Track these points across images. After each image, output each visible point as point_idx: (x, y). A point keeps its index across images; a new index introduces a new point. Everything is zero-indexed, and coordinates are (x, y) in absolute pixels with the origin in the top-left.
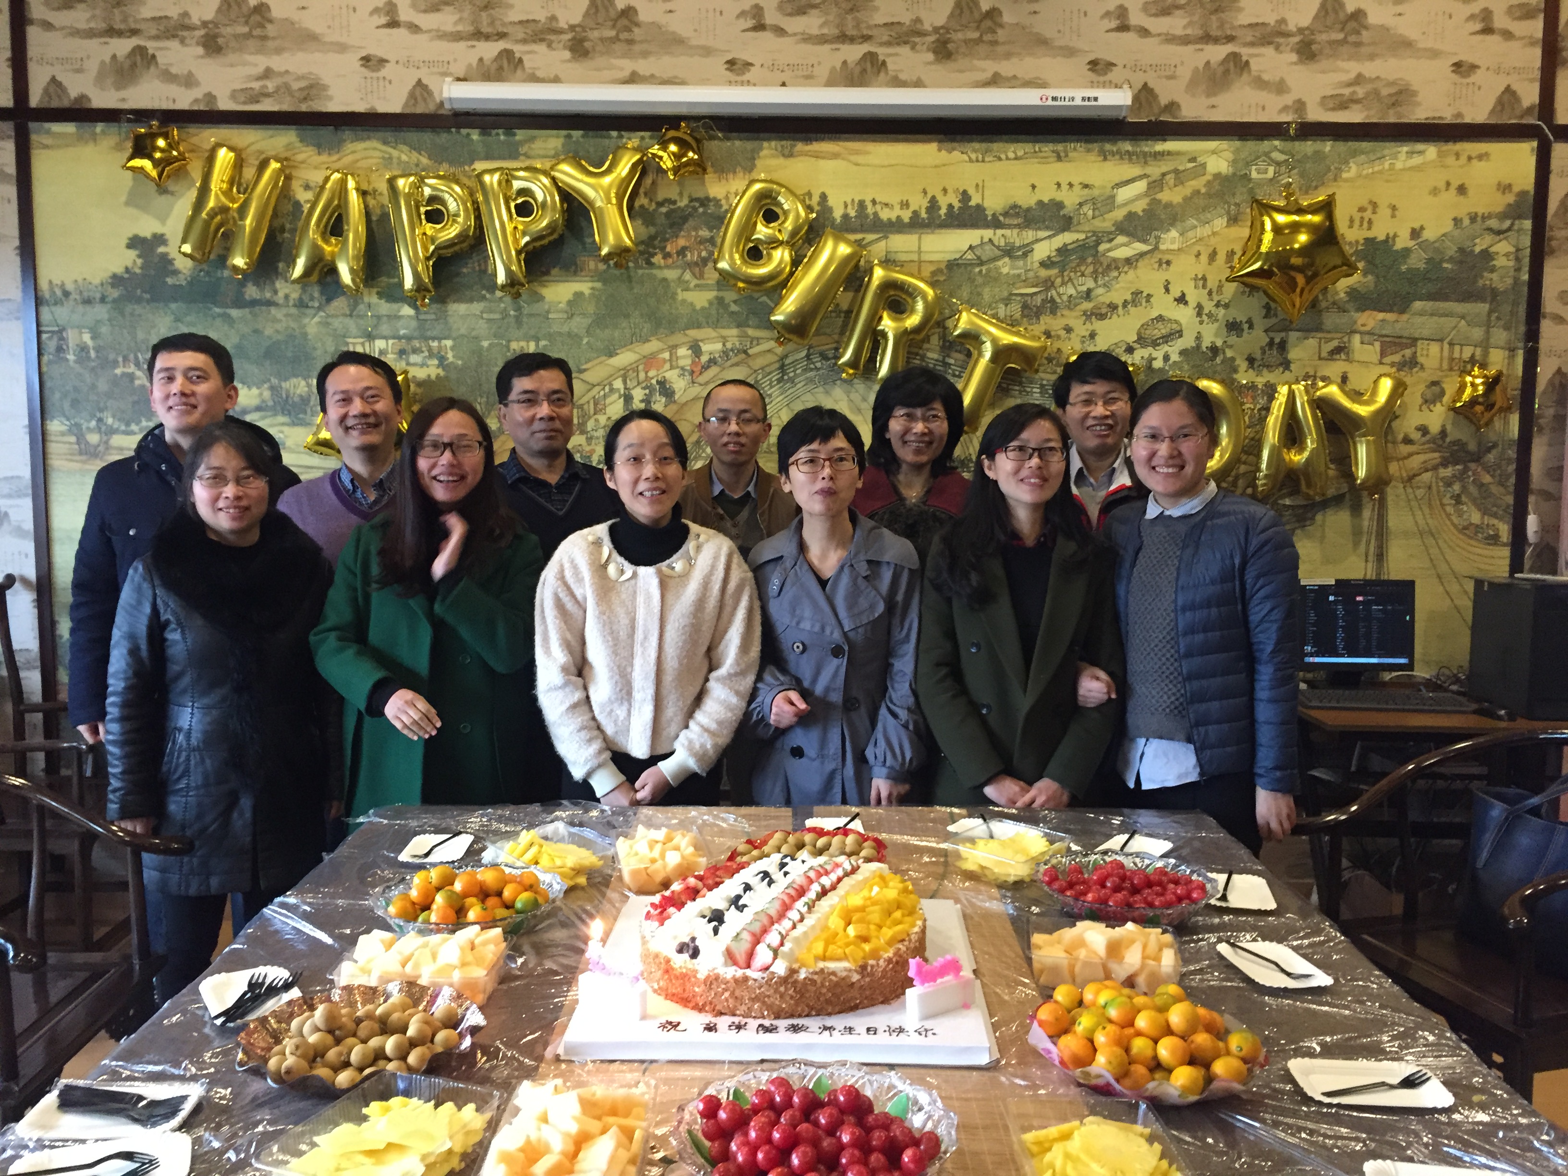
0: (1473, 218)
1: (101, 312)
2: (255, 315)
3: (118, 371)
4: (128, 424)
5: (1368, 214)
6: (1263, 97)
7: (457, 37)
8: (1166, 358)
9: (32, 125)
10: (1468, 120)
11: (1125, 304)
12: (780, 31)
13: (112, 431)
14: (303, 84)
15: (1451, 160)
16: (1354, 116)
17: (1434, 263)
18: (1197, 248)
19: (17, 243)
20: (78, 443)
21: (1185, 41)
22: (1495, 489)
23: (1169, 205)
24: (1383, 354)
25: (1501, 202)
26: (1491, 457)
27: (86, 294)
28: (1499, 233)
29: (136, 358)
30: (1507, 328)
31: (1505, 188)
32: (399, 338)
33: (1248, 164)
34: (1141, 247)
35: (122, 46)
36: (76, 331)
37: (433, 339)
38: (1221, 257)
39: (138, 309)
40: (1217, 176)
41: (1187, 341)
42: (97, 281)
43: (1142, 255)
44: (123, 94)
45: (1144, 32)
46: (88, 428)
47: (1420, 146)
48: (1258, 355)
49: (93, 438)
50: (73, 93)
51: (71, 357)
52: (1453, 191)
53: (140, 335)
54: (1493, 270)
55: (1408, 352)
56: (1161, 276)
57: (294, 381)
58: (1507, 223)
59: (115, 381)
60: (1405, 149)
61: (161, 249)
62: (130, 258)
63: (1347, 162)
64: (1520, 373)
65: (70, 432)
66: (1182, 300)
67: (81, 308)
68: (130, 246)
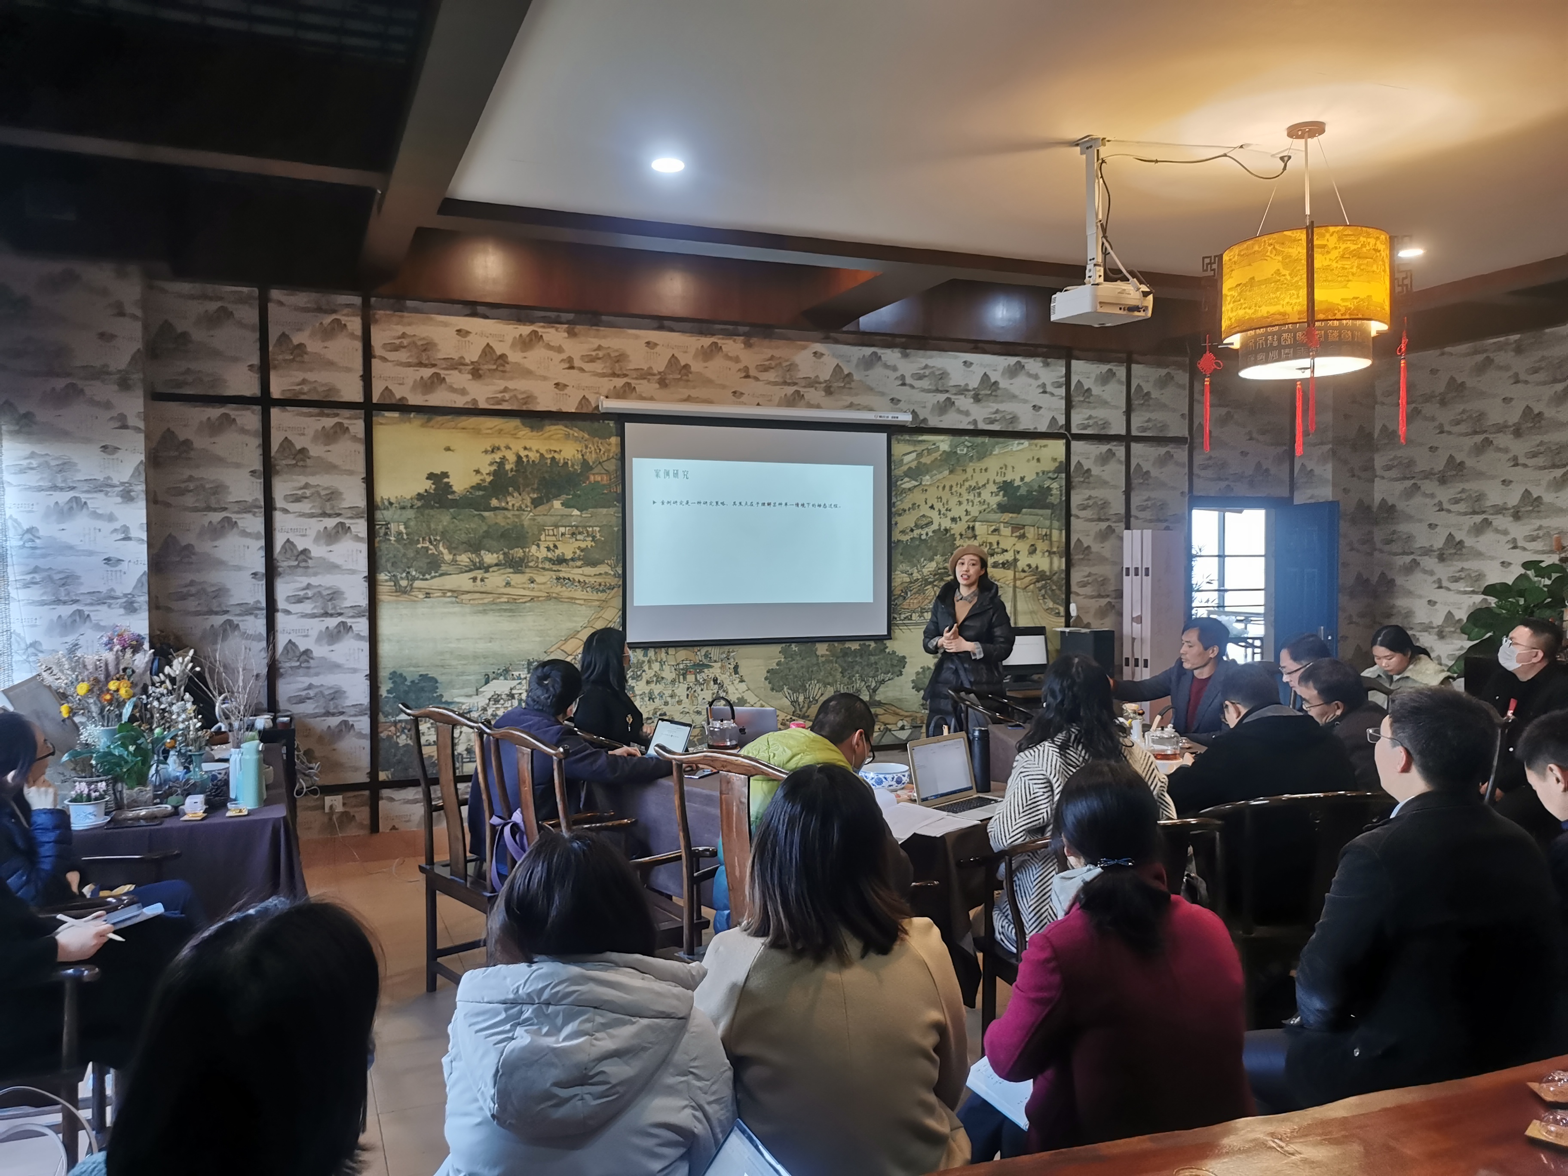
0: (1043, 473)
1: (410, 514)
2: (495, 515)
3: (419, 546)
4: (424, 575)
5: (1003, 470)
6: (961, 417)
7: (604, 375)
8: (927, 534)
9: (374, 412)
10: (1039, 431)
11: (909, 509)
12: (756, 379)
13: (414, 579)
14: (524, 396)
15: (1033, 447)
16: (996, 427)
17: (1030, 492)
18: (938, 484)
19: (364, 475)
20: (395, 585)
21: (929, 391)
22: (1057, 592)
23: (925, 464)
24: (1012, 532)
25: (1053, 466)
26: (1055, 578)
27: (402, 504)
28: (1053, 479)
29: (430, 539)
30: (1058, 521)
31: (1055, 460)
32: (572, 526)
33: (956, 447)
34: (915, 483)
35: (427, 372)
36: (396, 524)
37: (590, 527)
38: (947, 488)
39: (432, 512)
40: (944, 451)
41: (935, 526)
42: (409, 497)
43: (915, 487)
44: (427, 397)
45: (912, 387)
46: (402, 578)
47: (1022, 441)
48: (964, 533)
49: (404, 583)
50: (398, 396)
51: (392, 538)
52: (1035, 460)
53: (433, 526)
54: (1051, 495)
55: (1022, 531)
56: (924, 496)
57: (516, 549)
58: (1056, 475)
59: (417, 552)
60: (1017, 442)
61: (446, 480)
62: (428, 485)
63: (994, 447)
64: (1064, 540)
65: (390, 580)
66: (932, 507)
67: (399, 512)
68: (427, 478)
